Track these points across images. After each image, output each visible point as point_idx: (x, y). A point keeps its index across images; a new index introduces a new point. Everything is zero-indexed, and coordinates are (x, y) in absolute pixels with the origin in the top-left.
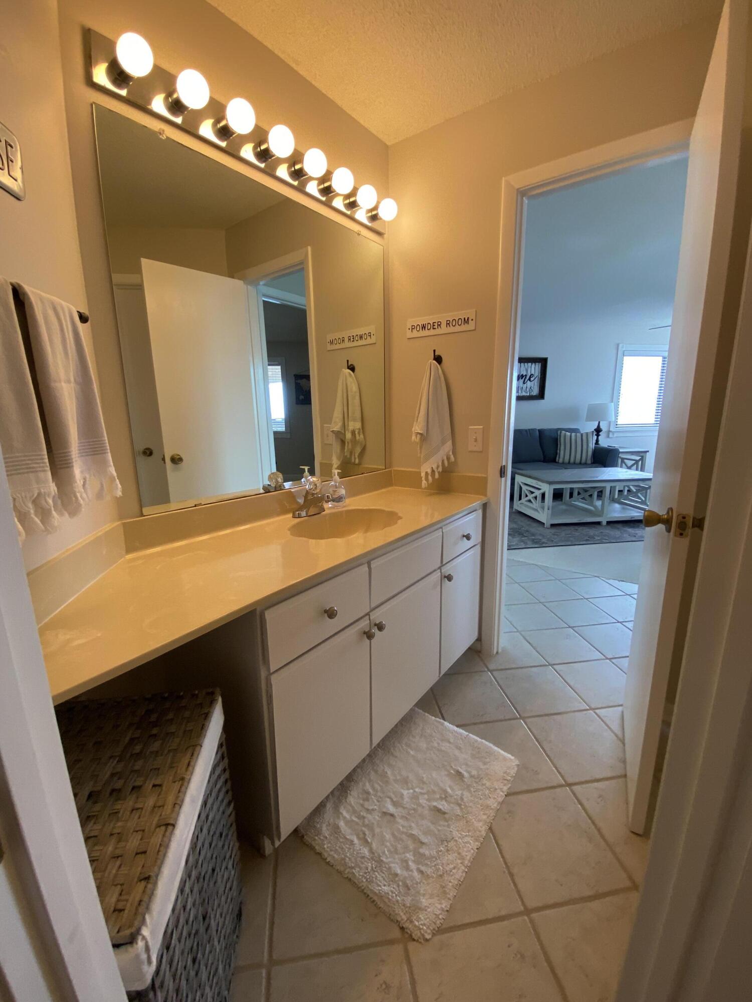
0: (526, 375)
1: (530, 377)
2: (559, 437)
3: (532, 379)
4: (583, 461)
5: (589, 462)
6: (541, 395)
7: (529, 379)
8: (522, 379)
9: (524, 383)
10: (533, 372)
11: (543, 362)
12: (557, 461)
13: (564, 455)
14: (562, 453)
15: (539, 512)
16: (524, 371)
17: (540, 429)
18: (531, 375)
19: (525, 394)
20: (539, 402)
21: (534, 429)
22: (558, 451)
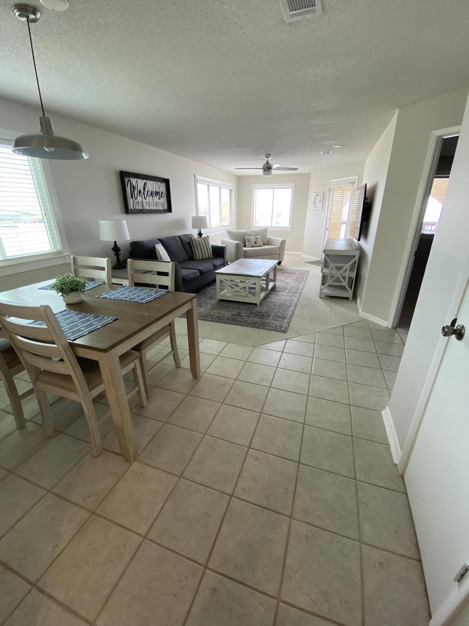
0: (159, 192)
1: (162, 195)
2: (191, 241)
3: (163, 196)
4: (210, 257)
5: (212, 257)
6: (169, 210)
7: (161, 196)
8: (157, 195)
9: (159, 199)
11: (167, 182)
12: (195, 258)
13: (198, 254)
14: (196, 252)
15: (249, 297)
16: (158, 188)
17: (177, 236)
18: (162, 192)
19: (161, 208)
20: (169, 214)
21: (175, 236)
22: (194, 252)
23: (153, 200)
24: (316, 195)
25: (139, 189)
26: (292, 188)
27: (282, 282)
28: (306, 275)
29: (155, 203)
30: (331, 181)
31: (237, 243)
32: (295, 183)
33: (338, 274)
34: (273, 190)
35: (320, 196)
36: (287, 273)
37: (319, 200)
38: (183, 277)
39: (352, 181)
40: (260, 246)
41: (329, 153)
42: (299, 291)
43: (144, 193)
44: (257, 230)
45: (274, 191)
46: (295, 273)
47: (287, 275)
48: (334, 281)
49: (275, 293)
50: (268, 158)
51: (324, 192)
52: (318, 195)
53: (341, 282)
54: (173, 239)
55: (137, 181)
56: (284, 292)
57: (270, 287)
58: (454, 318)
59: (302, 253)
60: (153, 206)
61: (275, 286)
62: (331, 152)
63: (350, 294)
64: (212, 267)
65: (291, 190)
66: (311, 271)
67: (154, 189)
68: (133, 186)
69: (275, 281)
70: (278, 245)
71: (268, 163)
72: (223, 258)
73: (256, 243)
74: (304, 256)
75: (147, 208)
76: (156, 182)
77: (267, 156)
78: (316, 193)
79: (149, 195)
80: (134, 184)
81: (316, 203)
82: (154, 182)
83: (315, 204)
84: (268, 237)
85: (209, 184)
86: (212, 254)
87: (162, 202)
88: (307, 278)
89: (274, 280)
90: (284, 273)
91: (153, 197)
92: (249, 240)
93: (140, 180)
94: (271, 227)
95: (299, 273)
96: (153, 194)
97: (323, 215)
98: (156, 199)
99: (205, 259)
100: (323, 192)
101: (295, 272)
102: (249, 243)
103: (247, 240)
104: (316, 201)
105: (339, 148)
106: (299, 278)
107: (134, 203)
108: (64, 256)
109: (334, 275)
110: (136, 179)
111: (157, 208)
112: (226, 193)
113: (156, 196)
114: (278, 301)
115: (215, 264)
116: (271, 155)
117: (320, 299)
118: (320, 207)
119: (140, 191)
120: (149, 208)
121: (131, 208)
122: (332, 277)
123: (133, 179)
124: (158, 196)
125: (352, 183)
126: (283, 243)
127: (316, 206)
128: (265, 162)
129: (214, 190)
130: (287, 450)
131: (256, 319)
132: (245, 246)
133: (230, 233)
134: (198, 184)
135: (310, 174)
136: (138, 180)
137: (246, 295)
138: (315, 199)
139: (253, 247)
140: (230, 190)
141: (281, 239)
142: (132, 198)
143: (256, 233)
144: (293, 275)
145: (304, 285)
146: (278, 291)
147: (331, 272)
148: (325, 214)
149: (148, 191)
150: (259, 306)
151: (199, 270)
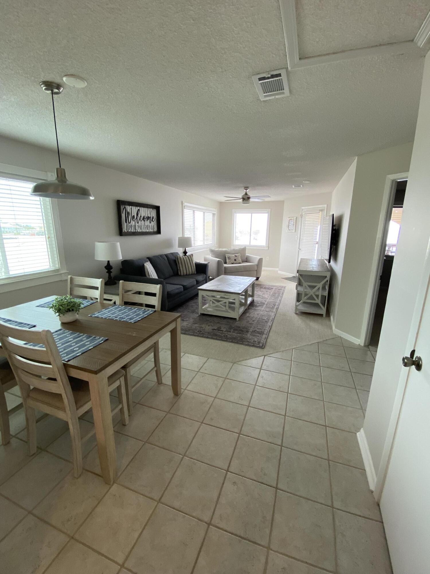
0: (150, 217)
1: (152, 219)
2: (177, 259)
3: (153, 220)
4: (193, 273)
5: (195, 273)
6: (159, 232)
7: (152, 220)
8: (149, 219)
9: (150, 223)
10: (153, 216)
11: (158, 209)
12: (180, 274)
13: (183, 270)
14: (181, 269)
15: (229, 312)
16: (150, 214)
17: (165, 254)
18: (153, 217)
19: (151, 230)
20: (158, 236)
21: (162, 255)
22: (179, 268)
23: (144, 224)
24: (290, 220)
25: (133, 215)
26: (268, 213)
27: (260, 297)
28: (282, 291)
29: (146, 226)
30: (303, 208)
31: (218, 261)
32: (270, 209)
33: (311, 292)
34: (250, 214)
35: (293, 221)
36: (264, 288)
37: (292, 224)
38: (168, 292)
39: (321, 209)
40: (239, 263)
41: (300, 186)
42: (276, 307)
43: (137, 218)
44: (237, 249)
45: (252, 215)
46: (272, 289)
47: (264, 290)
48: (308, 299)
49: (253, 308)
50: (246, 190)
51: (297, 217)
52: (291, 219)
53: (315, 300)
54: (160, 258)
55: (131, 208)
56: (262, 307)
57: (249, 302)
58: (412, 349)
59: (278, 269)
60: (144, 229)
61: (253, 301)
62: (302, 186)
63: (323, 311)
64: (195, 283)
65: (267, 215)
66: (286, 287)
67: (145, 215)
68: (128, 212)
69: (254, 296)
70: (256, 262)
71: (246, 194)
72: (206, 274)
73: (235, 260)
74: (279, 272)
75: (139, 230)
76: (148, 209)
77: (246, 189)
78: (289, 218)
79: (141, 220)
80: (128, 211)
81: (290, 227)
82: (146, 208)
83: (288, 227)
84: (247, 254)
85: (194, 209)
86: (195, 270)
87: (152, 226)
88: (283, 294)
89: (252, 296)
90: (262, 288)
91: (144, 221)
92: (229, 258)
93: (135, 207)
94: (250, 246)
95: (276, 289)
96: (145, 219)
97: (297, 237)
98: (147, 223)
99: (189, 275)
100: (295, 218)
101: (272, 287)
102: (229, 260)
103: (228, 257)
104: (290, 224)
105: (308, 183)
106: (276, 293)
107: (128, 226)
108: (61, 274)
109: (308, 293)
110: (130, 207)
111: (148, 231)
112: (209, 216)
113: (147, 221)
114: (256, 316)
115: (198, 280)
116: (249, 187)
117: (295, 315)
118: (293, 230)
119: (133, 217)
120: (140, 231)
121: (125, 231)
122: (306, 295)
123: (128, 206)
124: (149, 221)
125: (322, 210)
126: (260, 260)
127: (289, 229)
128: (244, 193)
129: (199, 215)
130: (265, 474)
131: (236, 334)
132: (226, 263)
133: (212, 251)
134: (185, 210)
135: (283, 201)
136: (133, 207)
137: (226, 310)
138: (289, 223)
139: (233, 264)
140: (214, 214)
141: (259, 257)
142: (126, 222)
143: (235, 252)
144: (270, 291)
145: (280, 301)
146: (256, 306)
147: (305, 290)
148: (298, 236)
149: (141, 216)
150: (238, 321)
151: (184, 286)
